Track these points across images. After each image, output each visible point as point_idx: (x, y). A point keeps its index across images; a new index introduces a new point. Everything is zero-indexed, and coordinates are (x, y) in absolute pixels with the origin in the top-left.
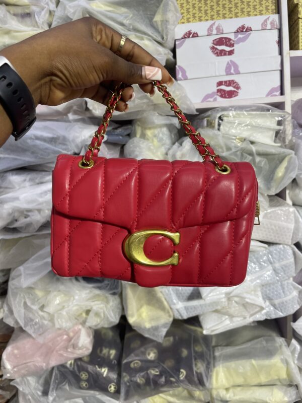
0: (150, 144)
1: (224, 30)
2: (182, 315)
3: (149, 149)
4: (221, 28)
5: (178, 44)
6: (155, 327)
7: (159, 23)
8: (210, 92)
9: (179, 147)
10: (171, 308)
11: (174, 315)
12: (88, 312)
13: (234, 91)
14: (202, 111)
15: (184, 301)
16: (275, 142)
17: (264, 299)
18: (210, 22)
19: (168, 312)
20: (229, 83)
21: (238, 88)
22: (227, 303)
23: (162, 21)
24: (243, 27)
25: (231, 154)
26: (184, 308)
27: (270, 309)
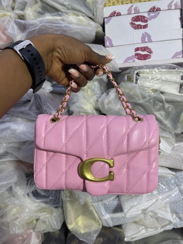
0: (85, 94)
1: (140, 10)
2: (109, 224)
3: (84, 97)
4: (138, 9)
5: (106, 21)
6: (88, 233)
7: (91, 4)
8: (130, 56)
9: (106, 96)
10: (100, 218)
11: (102, 224)
12: (37, 220)
13: (148, 55)
14: (123, 70)
15: (110, 213)
16: (180, 92)
17: (172, 213)
18: (130, 5)
19: (98, 222)
20: (144, 49)
21: (151, 52)
22: (143, 216)
23: (93, 2)
24: (154, 8)
25: (146, 102)
26: (110, 218)
27: (176, 221)
